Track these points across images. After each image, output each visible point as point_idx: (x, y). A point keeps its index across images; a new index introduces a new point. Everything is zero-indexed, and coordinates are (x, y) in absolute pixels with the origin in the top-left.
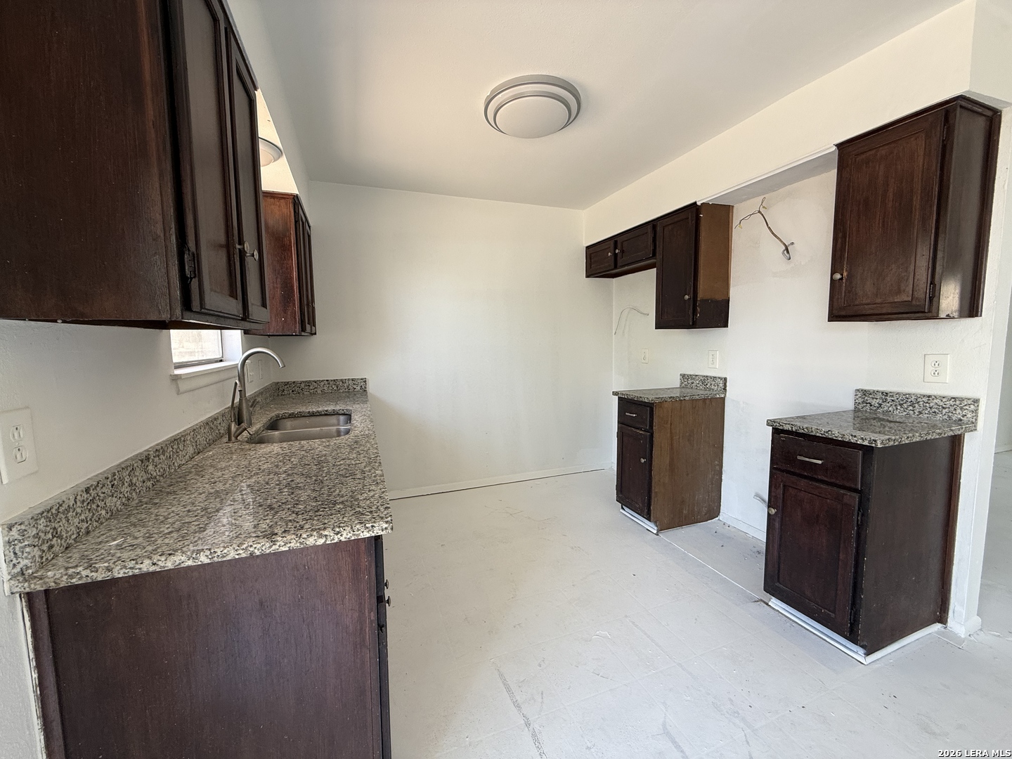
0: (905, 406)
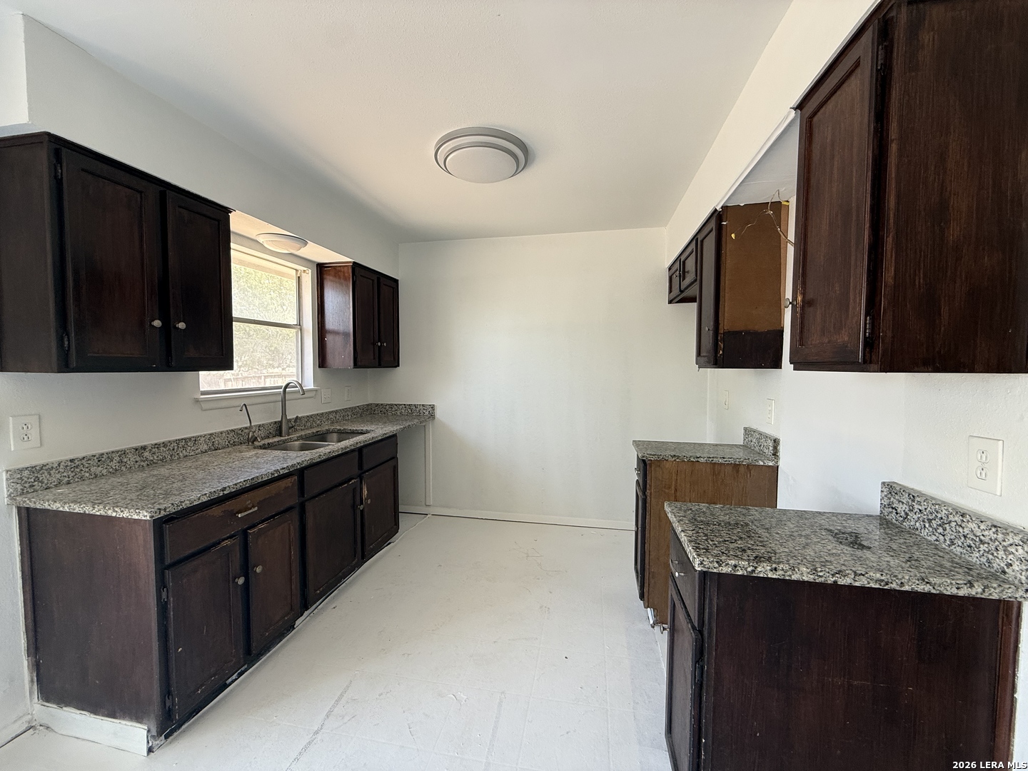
0: (934, 523)
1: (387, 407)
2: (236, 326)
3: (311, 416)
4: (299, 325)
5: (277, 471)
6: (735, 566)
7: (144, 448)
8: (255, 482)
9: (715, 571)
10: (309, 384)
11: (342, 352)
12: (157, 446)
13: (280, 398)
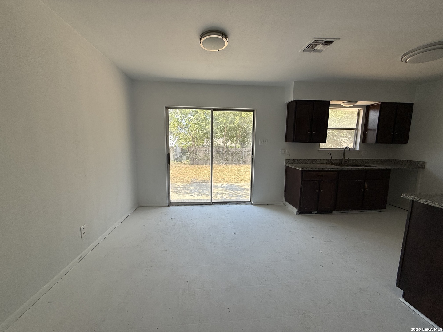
1: (398, 161)
2: (328, 131)
3: (356, 159)
4: (357, 129)
5: (330, 169)
6: (413, 198)
7: (306, 160)
8: (324, 169)
9: (407, 198)
10: (358, 148)
11: (372, 137)
12: (308, 160)
13: (343, 152)
